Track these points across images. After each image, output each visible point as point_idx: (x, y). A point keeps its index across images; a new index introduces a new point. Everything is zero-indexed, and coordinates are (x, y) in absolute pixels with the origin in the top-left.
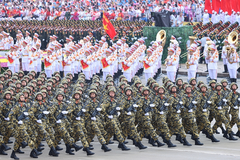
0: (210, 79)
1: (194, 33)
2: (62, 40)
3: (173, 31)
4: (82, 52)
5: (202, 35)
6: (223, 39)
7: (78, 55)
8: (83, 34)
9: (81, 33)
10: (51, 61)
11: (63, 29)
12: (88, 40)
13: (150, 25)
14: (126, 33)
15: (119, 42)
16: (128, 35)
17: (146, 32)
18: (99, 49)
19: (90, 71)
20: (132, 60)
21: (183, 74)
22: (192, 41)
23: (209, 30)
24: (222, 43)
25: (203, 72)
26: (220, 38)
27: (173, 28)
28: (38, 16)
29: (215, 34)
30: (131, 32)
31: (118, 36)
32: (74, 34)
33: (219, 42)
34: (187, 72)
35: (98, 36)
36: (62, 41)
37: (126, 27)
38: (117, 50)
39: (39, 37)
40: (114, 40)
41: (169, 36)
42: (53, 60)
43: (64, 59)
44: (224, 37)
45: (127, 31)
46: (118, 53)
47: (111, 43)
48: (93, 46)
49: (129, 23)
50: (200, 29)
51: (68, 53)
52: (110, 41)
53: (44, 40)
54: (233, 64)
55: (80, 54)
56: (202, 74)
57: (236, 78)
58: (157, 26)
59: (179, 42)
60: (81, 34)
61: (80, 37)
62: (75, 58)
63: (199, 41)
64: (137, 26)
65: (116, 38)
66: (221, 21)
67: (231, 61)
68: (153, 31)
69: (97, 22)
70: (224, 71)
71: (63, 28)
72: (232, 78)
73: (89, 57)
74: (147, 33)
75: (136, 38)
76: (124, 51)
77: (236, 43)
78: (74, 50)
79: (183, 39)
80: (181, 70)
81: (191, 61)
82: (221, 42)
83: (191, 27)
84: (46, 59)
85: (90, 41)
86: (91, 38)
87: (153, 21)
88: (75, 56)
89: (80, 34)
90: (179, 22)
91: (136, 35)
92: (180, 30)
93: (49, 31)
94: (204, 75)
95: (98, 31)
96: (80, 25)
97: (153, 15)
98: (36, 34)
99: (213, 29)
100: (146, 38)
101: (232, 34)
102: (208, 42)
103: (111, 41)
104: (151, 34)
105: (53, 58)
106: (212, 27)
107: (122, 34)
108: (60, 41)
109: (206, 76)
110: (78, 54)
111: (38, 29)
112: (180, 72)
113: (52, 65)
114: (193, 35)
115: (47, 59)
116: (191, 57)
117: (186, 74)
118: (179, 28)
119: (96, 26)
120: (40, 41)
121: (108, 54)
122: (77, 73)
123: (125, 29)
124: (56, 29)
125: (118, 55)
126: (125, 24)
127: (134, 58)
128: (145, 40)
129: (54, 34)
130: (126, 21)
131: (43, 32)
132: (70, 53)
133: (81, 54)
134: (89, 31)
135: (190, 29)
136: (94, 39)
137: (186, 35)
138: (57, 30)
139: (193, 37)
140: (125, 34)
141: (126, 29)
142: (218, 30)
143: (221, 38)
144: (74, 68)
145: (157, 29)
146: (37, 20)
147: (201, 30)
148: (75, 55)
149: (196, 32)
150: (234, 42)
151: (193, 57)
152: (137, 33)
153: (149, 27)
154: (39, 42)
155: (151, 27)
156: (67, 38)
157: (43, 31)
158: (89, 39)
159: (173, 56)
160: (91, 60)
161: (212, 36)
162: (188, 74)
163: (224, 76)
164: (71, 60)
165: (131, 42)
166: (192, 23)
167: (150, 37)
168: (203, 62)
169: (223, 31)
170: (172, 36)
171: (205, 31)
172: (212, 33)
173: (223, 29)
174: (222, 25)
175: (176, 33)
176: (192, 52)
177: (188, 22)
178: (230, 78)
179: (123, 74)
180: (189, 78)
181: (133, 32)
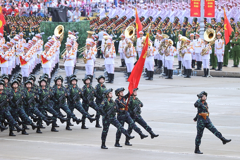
0: (107, 73)
1: (91, 28)
3: (70, 26)
5: (99, 30)
13: (46, 21)
14: (24, 29)
15: (16, 37)
17: (43, 27)
20: (30, 55)
21: (81, 68)
22: (90, 36)
23: (106, 24)
25: (101, 66)
26: (117, 32)
27: (70, 23)
30: (29, 27)
31: (15, 31)
33: (116, 36)
34: (85, 67)
37: (23, 23)
38: (14, 45)
40: (12, 35)
41: (66, 31)
44: (120, 31)
45: (24, 26)
47: (9, 38)
49: (26, 18)
50: (97, 24)
54: (130, 58)
56: (100, 69)
58: (54, 21)
59: (76, 37)
63: (97, 35)
64: (34, 22)
65: (13, 33)
66: (117, 16)
67: (128, 56)
68: (50, 27)
70: (121, 65)
72: (129, 72)
74: (45, 28)
75: (33, 34)
76: (22, 46)
77: (132, 37)
79: (80, 33)
80: (78, 65)
81: (89, 56)
83: (88, 22)
87: (50, 17)
90: (76, 17)
91: (33, 30)
92: (77, 25)
94: (102, 69)
97: (50, 10)
99: (110, 24)
100: (43, 33)
101: (129, 29)
102: (105, 37)
103: (9, 36)
104: (48, 29)
106: (109, 22)
109: (103, 70)
112: (77, 67)
114: (90, 30)
116: (88, 51)
117: (83, 69)
118: (76, 23)
121: (6, 49)
127: (31, 54)
128: (43, 35)
130: (23, 16)
135: (87, 23)
137: (83, 29)
139: (90, 31)
140: (22, 29)
141: (23, 24)
142: (115, 24)
143: (118, 33)
145: (54, 24)
147: (98, 25)
149: (92, 27)
150: (131, 36)
151: (90, 51)
152: (34, 28)
153: (46, 23)
155: (48, 22)
159: (71, 51)
161: (109, 31)
163: (121, 70)
165: (29, 37)
166: (88, 18)
167: (47, 32)
168: (101, 57)
169: (120, 25)
170: (69, 31)
171: (102, 25)
172: (109, 27)
173: (120, 24)
174: (118, 19)
175: (73, 28)
176: (89, 46)
177: (85, 17)
178: (127, 72)
179: (22, 69)
180: (87, 72)
181: (31, 27)
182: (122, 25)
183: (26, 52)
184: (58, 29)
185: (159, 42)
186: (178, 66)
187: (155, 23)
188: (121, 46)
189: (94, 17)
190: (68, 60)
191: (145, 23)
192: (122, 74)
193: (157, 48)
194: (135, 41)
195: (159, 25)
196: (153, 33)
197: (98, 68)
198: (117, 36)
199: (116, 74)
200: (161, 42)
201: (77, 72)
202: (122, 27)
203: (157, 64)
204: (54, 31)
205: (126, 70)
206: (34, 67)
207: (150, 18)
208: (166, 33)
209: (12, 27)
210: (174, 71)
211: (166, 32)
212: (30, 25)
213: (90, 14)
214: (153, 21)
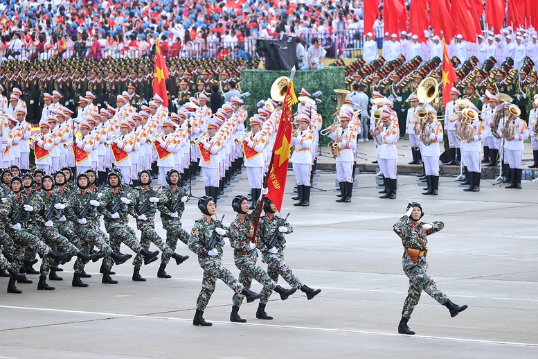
0: (382, 177)
1: (347, 83)
2: (71, 100)
4: (114, 127)
6: (409, 93)
7: (104, 133)
8: (114, 88)
9: (111, 86)
10: (47, 146)
11: (72, 78)
12: (125, 100)
13: (254, 67)
14: (206, 85)
16: (208, 88)
17: (247, 82)
18: (150, 119)
19: (131, 165)
20: (220, 141)
21: (327, 168)
23: (378, 75)
24: (407, 101)
25: (369, 162)
26: (401, 91)
27: (303, 73)
28: (20, 51)
29: (391, 82)
30: (216, 81)
31: (188, 90)
32: (95, 88)
33: (400, 99)
34: (335, 165)
35: (145, 91)
36: (70, 103)
37: (204, 72)
38: (187, 120)
39: (22, 97)
40: (181, 99)
42: (53, 143)
43: (77, 141)
44: (409, 89)
45: (206, 80)
46: (189, 126)
47: (175, 105)
48: (136, 114)
49: (210, 62)
50: (359, 73)
51: (86, 129)
52: (173, 101)
53: (32, 102)
54: (432, 145)
55: (110, 130)
56: (367, 168)
57: (438, 175)
58: (269, 69)
59: (316, 101)
60: (111, 88)
61: (108, 94)
62: (98, 139)
64: (228, 70)
65: (183, 95)
66: (402, 56)
67: (427, 140)
68: (262, 80)
69: (144, 62)
70: (411, 160)
71: (72, 75)
72: (430, 174)
73: (128, 137)
74: (250, 83)
76: (202, 122)
77: (434, 101)
78: (96, 121)
79: (324, 94)
80: (321, 161)
81: (344, 142)
82: (404, 99)
83: (341, 69)
84: (37, 142)
85: (131, 101)
86: (132, 96)
87: (261, 59)
88: (99, 136)
89: (108, 88)
91: (226, 88)
92: (318, 75)
93: (43, 83)
94: (371, 170)
95: (147, 81)
96: (108, 68)
97: (262, 46)
98: (15, 89)
99: (387, 74)
100: (247, 94)
101: (426, 83)
103: (175, 101)
104: (257, 86)
105: (52, 140)
106: (385, 69)
107: (197, 86)
108: (67, 103)
109: (374, 172)
110: (106, 130)
111: (20, 79)
112: (320, 164)
113: (51, 154)
114: (345, 86)
115: (40, 143)
116: (343, 132)
117: (332, 168)
118: (316, 73)
119: (142, 70)
120: (25, 104)
121: (168, 128)
122: (105, 171)
123: (202, 77)
124: (57, 78)
125: (189, 132)
126: (203, 66)
127: (223, 138)
129: (54, 89)
130: (204, 59)
131: (29, 86)
132: (88, 129)
133: (112, 129)
134: (128, 81)
135: (339, 73)
136: (139, 98)
137: (330, 85)
138: (59, 80)
140: (202, 86)
141: (204, 75)
142: (397, 74)
143: (404, 91)
144: (97, 159)
145: (270, 76)
146: (17, 60)
147: (362, 76)
148: (98, 133)
149: (350, 80)
150: (431, 99)
151: (348, 132)
153: (252, 72)
154: (21, 106)
155: (257, 70)
156: (81, 97)
157: (30, 83)
158: (128, 98)
159: (306, 132)
160: (133, 142)
161: (384, 88)
162: (338, 168)
163: (412, 171)
164: (91, 143)
166: (342, 61)
167: (256, 91)
169: (408, 75)
170: (303, 90)
171: (370, 76)
172: (385, 80)
173: (408, 72)
174: (405, 63)
175: (310, 83)
176: (346, 122)
177: (335, 58)
178: (425, 175)
179: (203, 170)
180: (339, 177)
181: (220, 82)
182: (412, 76)
183: (211, 135)
184: (278, 84)
185: (490, 111)
186: (532, 160)
187: (484, 70)
188: (412, 120)
189: (354, 60)
190: (300, 150)
191: (462, 70)
192: (414, 178)
193: (487, 124)
194: (440, 109)
195: (492, 76)
196: (479, 93)
197: (364, 166)
198: (403, 99)
199: (401, 179)
200: (495, 110)
201: (319, 176)
202: (412, 80)
203: (488, 158)
204: (269, 89)
205: (423, 171)
206: (227, 165)
207: (471, 61)
208: (506, 92)
209: (180, 81)
210: (523, 172)
211: (505, 89)
212: (220, 78)
213: (345, 52)
214: (479, 67)
